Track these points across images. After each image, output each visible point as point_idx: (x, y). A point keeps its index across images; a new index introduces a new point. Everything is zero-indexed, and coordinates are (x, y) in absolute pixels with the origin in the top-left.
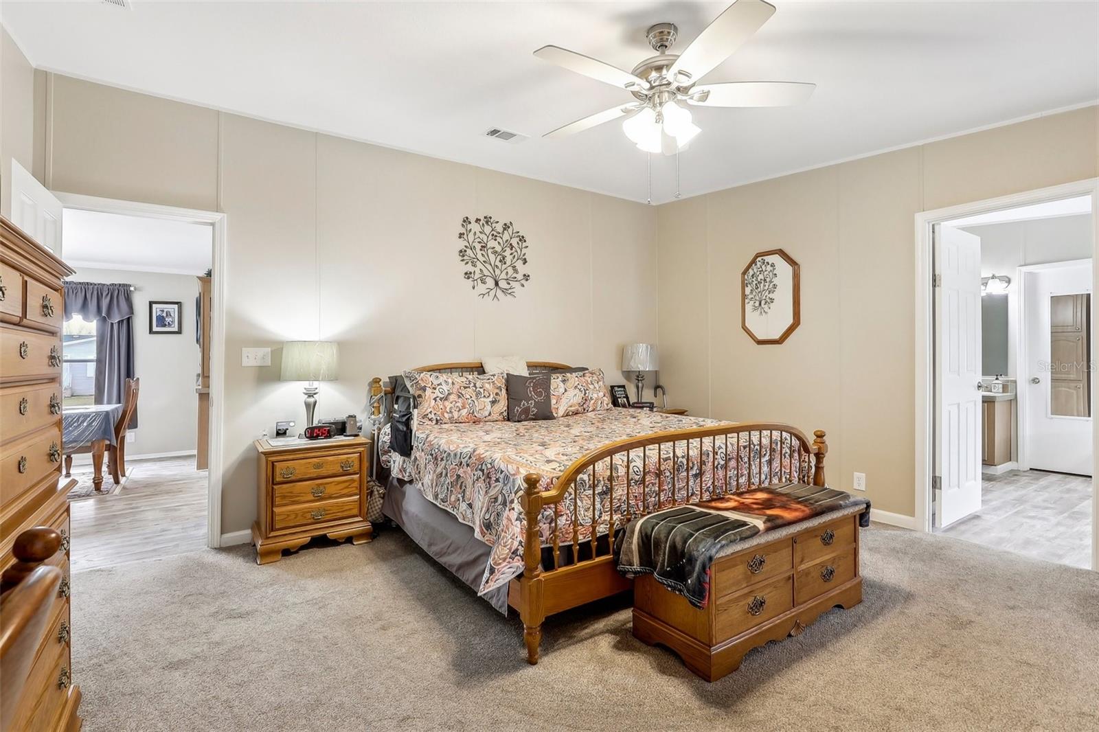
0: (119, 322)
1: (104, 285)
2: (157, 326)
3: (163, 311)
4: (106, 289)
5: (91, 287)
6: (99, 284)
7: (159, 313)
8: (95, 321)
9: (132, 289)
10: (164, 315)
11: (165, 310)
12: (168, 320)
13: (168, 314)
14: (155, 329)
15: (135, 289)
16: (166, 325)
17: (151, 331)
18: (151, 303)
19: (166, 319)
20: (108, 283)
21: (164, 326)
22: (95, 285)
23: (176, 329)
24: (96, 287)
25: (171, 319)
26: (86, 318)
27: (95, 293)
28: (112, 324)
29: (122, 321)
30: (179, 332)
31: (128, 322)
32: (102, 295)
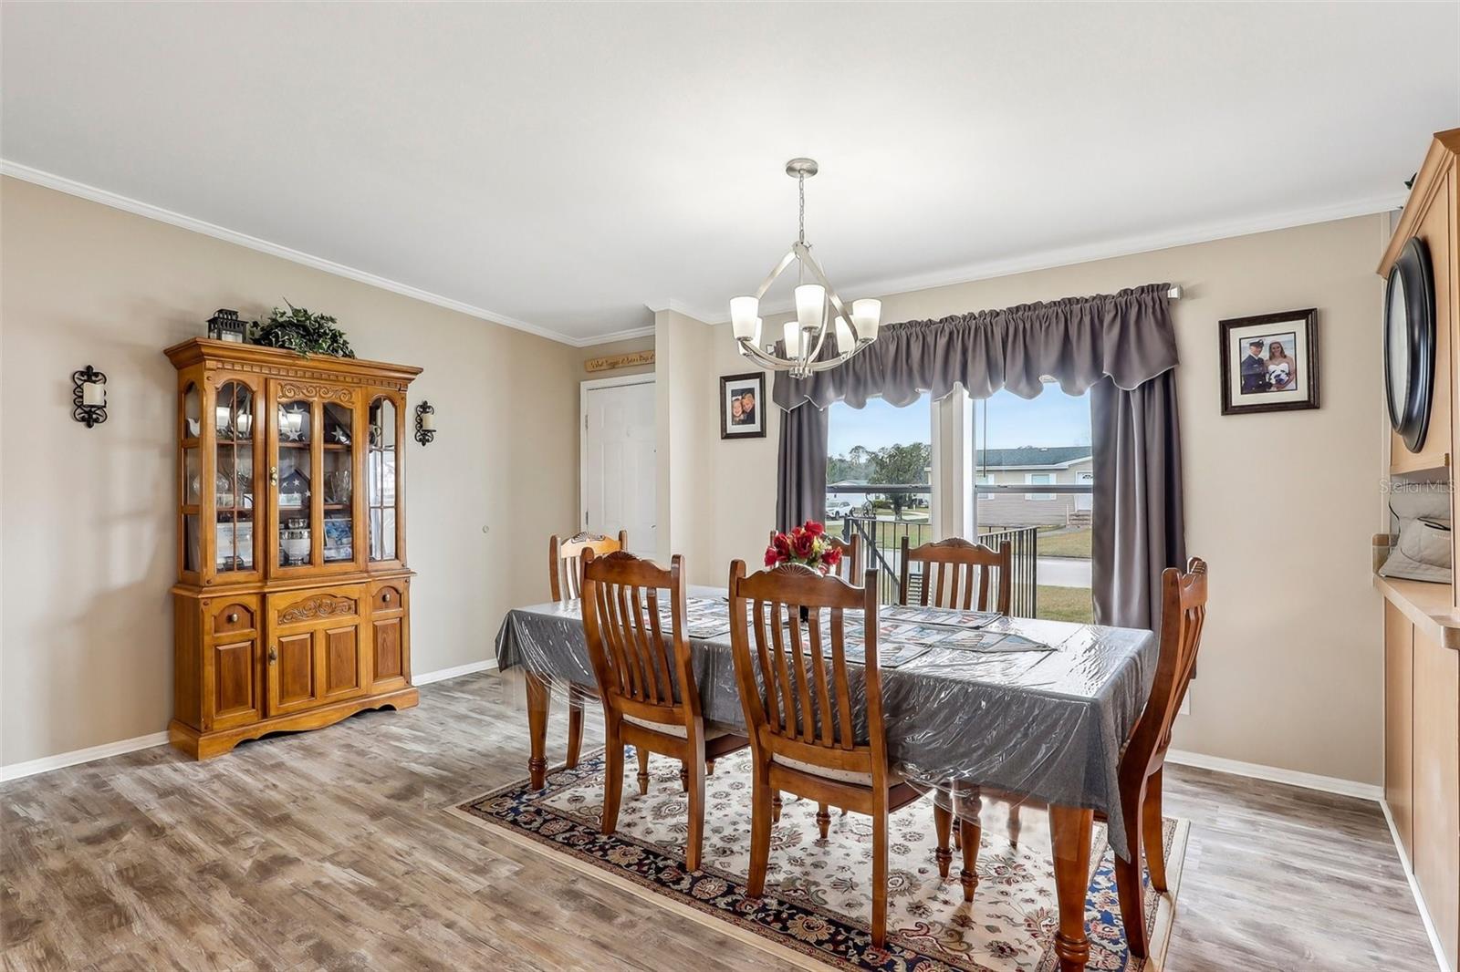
0: (1143, 387)
1: (1106, 296)
2: (1245, 390)
3: (1259, 345)
4: (1109, 306)
5: (1076, 308)
6: (1094, 298)
7: (1248, 352)
8: (1088, 392)
9: (1173, 293)
10: (1265, 355)
11: (1268, 341)
12: (1277, 368)
13: (1277, 352)
14: (1238, 399)
15: (1182, 292)
16: (1270, 385)
17: (1227, 408)
18: (1225, 327)
19: (1271, 368)
20: (1115, 292)
21: (1265, 387)
22: (1087, 300)
23: (1301, 394)
24: (1088, 305)
25: (1284, 366)
26: (1069, 387)
27: (1087, 320)
28: (1127, 394)
29: (1151, 383)
30: (1312, 403)
31: (1165, 386)
32: (1101, 322)
